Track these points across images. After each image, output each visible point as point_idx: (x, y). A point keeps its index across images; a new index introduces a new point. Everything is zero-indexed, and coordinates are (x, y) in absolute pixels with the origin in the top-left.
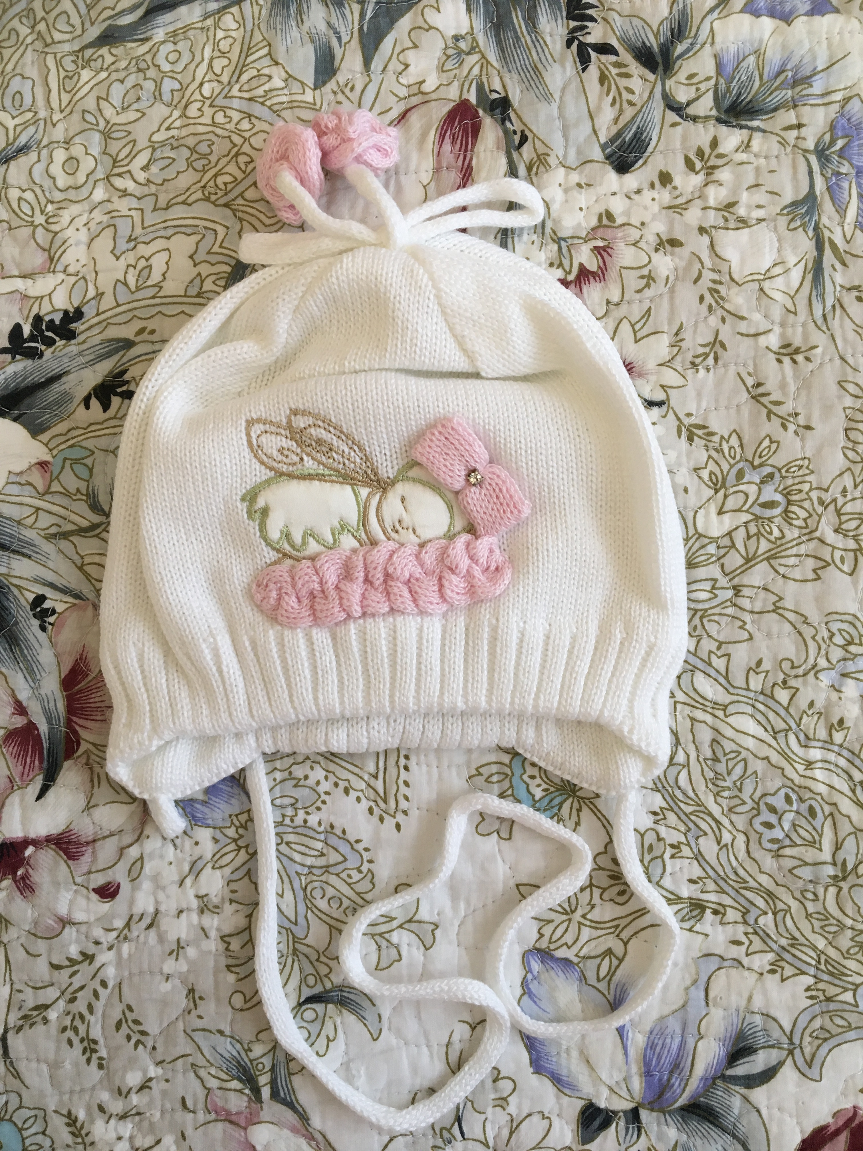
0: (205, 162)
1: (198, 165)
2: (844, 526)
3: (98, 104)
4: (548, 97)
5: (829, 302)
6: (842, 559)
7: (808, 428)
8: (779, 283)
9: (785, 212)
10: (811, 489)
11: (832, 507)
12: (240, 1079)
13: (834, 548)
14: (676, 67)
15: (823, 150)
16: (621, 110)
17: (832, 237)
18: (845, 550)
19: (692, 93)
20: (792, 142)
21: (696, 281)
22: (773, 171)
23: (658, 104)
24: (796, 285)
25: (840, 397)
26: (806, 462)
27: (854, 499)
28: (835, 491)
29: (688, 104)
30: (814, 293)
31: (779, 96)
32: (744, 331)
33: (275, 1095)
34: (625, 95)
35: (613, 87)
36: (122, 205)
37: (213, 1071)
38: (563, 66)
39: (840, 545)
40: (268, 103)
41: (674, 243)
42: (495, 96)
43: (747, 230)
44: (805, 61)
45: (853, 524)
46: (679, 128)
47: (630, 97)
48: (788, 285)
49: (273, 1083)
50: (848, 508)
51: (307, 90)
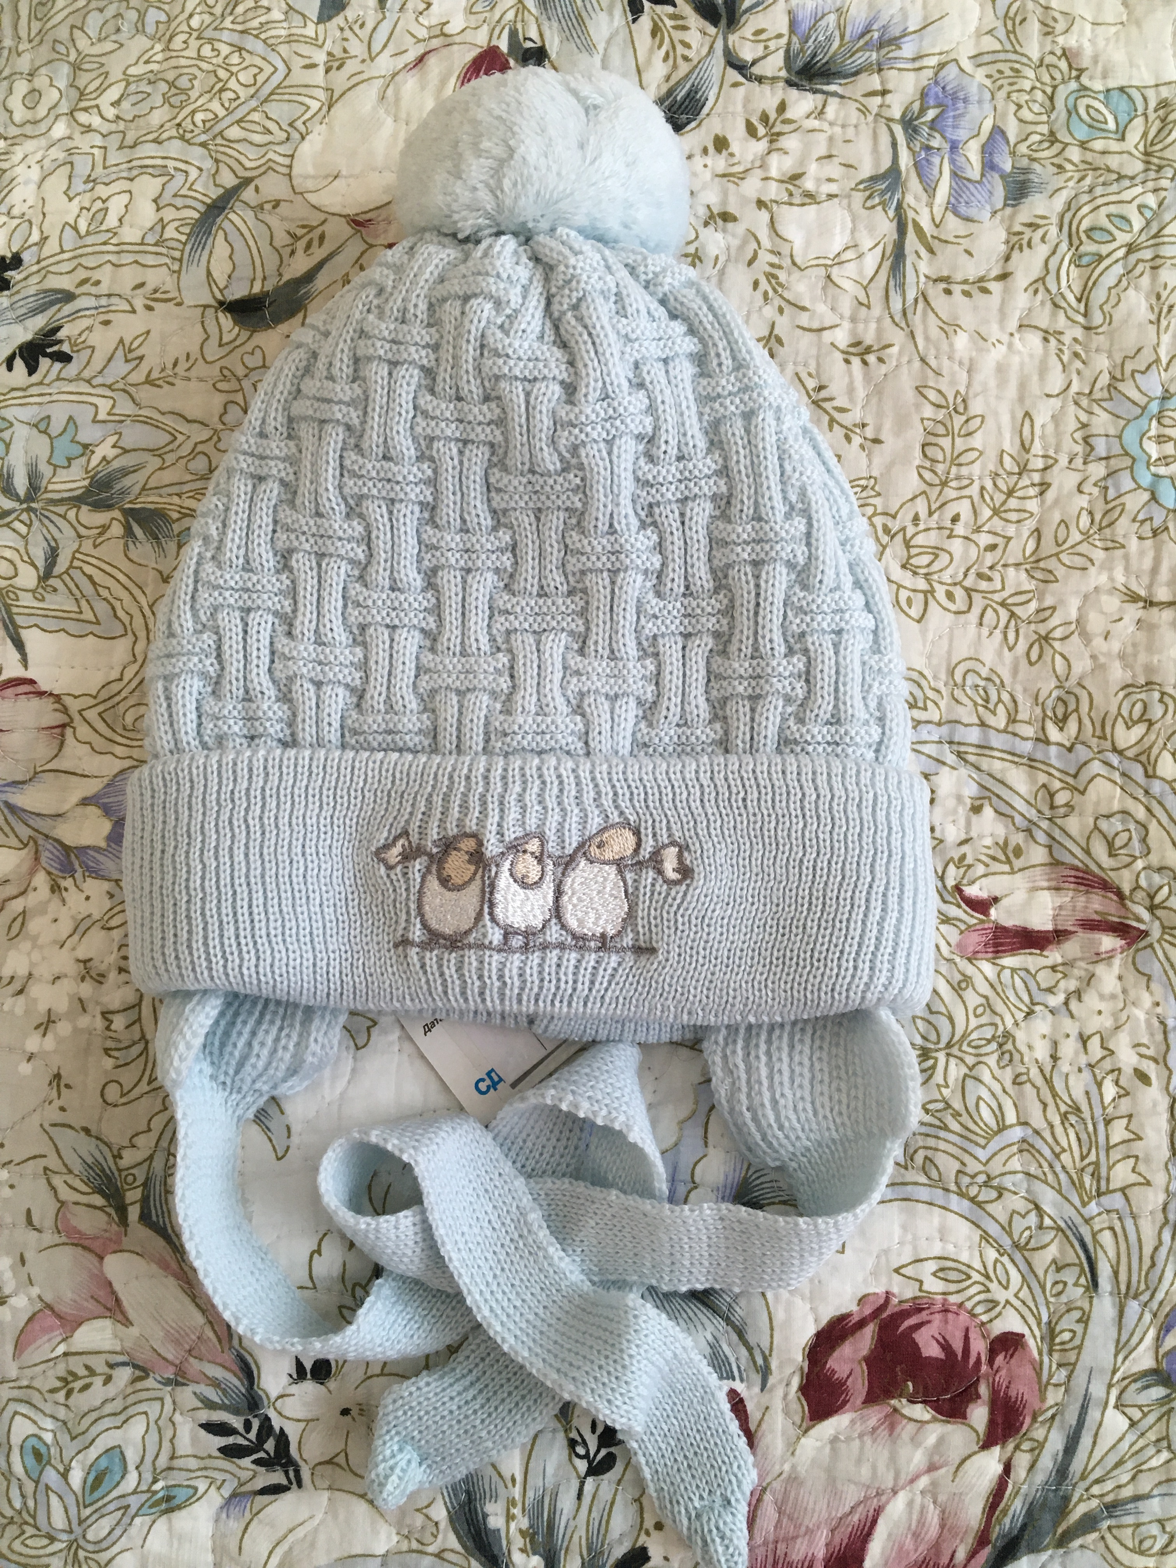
0: (184, 97)
1: (175, 101)
2: (913, 561)
3: (71, 34)
4: (589, 48)
5: (911, 295)
6: (909, 601)
7: (876, 441)
8: (850, 269)
9: (861, 187)
10: (875, 514)
11: (900, 537)
12: (101, 1192)
13: (899, 586)
14: (743, 20)
15: (911, 120)
16: (675, 66)
17: (917, 219)
18: (914, 591)
19: (760, 51)
20: (875, 110)
21: (750, 263)
22: (849, 141)
23: (718, 60)
24: (870, 272)
25: (918, 406)
26: (872, 481)
27: (927, 530)
28: (904, 518)
29: (754, 63)
30: (892, 283)
31: (861, 59)
32: (806, 325)
33: (145, 1218)
34: (680, 49)
35: (667, 40)
36: (83, 142)
37: (70, 1179)
38: (611, 14)
39: (907, 584)
40: (263, 36)
41: (727, 217)
42: (529, 45)
43: (814, 207)
44: (895, 21)
45: (925, 560)
46: (741, 90)
47: (686, 52)
48: (861, 272)
49: (145, 1200)
50: (920, 540)
51: (309, 23)
